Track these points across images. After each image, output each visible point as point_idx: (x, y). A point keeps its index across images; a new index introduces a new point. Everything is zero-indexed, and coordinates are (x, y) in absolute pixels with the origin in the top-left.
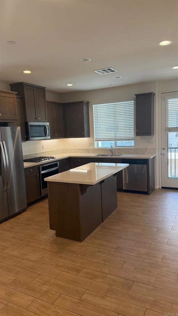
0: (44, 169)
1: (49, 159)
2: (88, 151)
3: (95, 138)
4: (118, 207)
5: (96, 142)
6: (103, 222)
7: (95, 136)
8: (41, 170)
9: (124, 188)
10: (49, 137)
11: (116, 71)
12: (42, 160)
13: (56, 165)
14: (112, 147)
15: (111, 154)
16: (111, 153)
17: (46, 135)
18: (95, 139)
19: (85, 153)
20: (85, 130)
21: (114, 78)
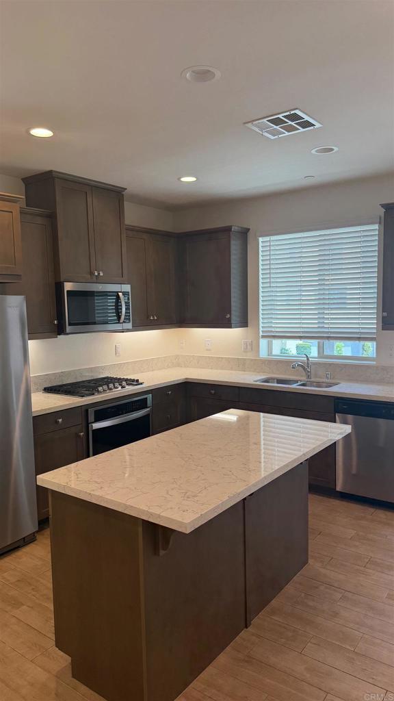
0: (100, 416)
1: (123, 387)
2: (241, 364)
3: (261, 329)
4: (310, 561)
5: (263, 343)
6: (246, 627)
7: (261, 325)
8: (91, 418)
9: (339, 488)
10: (129, 326)
11: (318, 125)
12: (100, 389)
13: (142, 404)
14: (308, 359)
15: (304, 378)
16: (304, 373)
17: (119, 318)
18: (261, 334)
19: (232, 369)
20: (233, 308)
21: (313, 152)
